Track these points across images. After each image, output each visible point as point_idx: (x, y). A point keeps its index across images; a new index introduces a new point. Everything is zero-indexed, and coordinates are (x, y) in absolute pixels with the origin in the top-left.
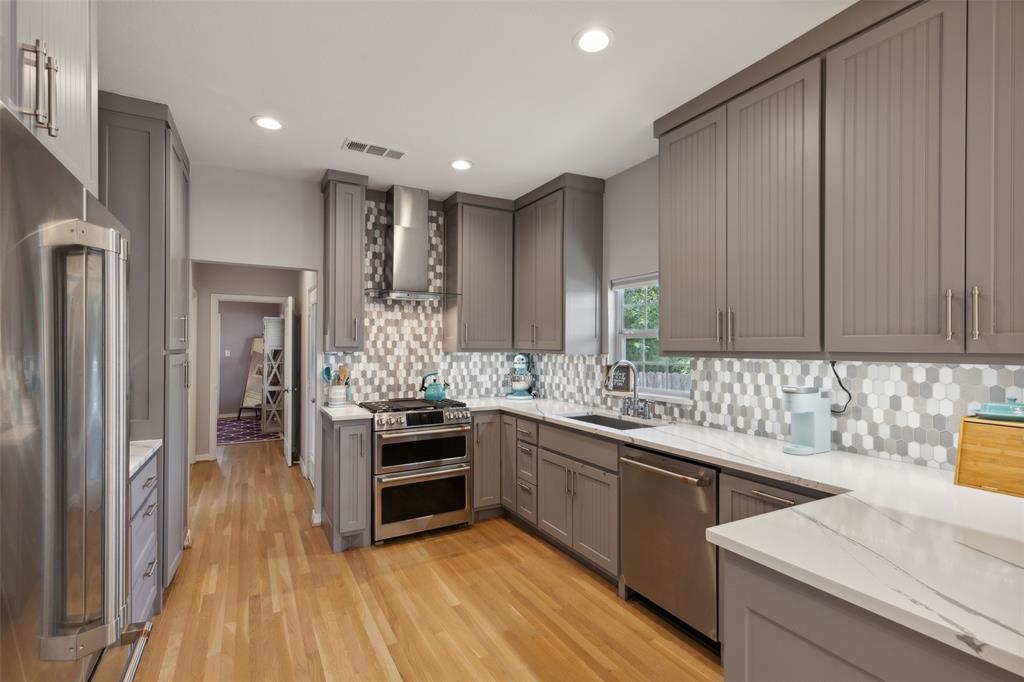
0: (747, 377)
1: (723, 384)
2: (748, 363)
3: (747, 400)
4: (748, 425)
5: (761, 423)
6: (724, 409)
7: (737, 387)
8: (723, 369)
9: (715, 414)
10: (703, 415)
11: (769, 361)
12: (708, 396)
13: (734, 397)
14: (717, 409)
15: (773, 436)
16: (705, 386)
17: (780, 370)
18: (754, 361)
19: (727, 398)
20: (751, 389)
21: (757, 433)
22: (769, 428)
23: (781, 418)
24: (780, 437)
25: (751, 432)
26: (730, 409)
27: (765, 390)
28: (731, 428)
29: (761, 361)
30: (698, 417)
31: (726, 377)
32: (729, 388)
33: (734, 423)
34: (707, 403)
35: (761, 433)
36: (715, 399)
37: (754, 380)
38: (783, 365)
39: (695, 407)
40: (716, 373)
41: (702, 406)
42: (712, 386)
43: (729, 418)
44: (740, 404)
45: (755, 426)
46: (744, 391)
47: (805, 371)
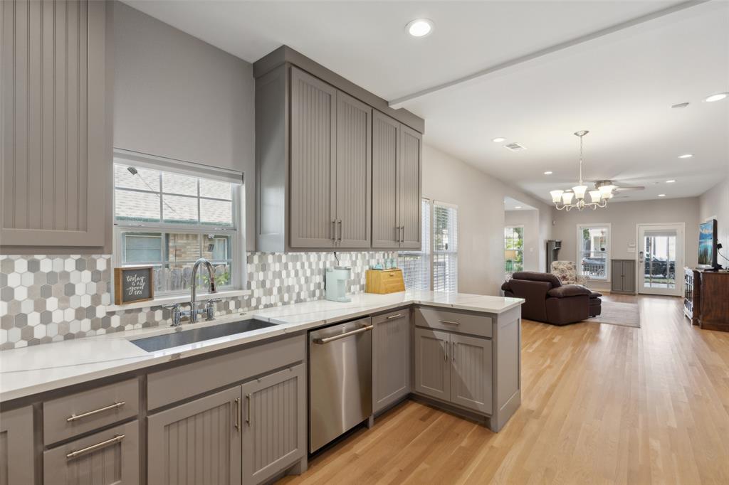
0: (290, 265)
1: (274, 273)
2: (292, 255)
3: (291, 281)
4: (290, 298)
5: (299, 294)
6: (275, 291)
7: (284, 273)
8: (274, 262)
9: (268, 297)
10: (259, 300)
11: (303, 253)
12: (263, 284)
13: (282, 281)
14: (269, 293)
15: (305, 301)
16: (261, 276)
17: (308, 259)
18: (294, 254)
19: (277, 282)
20: (293, 273)
21: (297, 302)
22: (302, 297)
23: (308, 289)
24: (308, 299)
25: (292, 302)
26: (280, 290)
27: (300, 273)
28: (280, 304)
29: (298, 253)
30: (254, 303)
31: (277, 267)
32: (278, 275)
33: (282, 299)
34: (261, 290)
35: (299, 301)
36: (268, 285)
37: (294, 267)
38: (309, 256)
39: (251, 296)
40: (269, 265)
41: (258, 293)
42: (266, 276)
43: (278, 297)
44: (286, 284)
45: (295, 297)
46: (288, 275)
47: (319, 259)
